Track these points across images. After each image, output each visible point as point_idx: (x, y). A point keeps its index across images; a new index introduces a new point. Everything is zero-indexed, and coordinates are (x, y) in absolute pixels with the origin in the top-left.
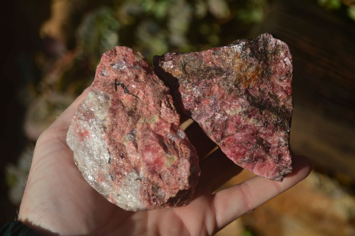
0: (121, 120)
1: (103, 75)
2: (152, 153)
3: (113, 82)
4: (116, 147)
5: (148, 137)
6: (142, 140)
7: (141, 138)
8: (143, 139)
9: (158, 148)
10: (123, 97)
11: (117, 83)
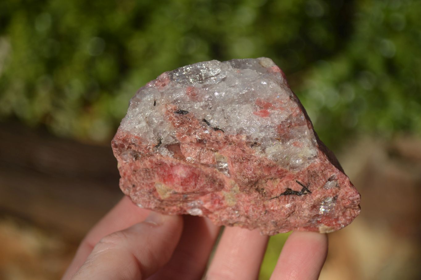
0: (251, 170)
1: (330, 180)
2: (183, 178)
3: (309, 188)
4: (217, 142)
5: (209, 184)
6: (210, 175)
7: (213, 175)
8: (210, 177)
9: (186, 188)
10: (284, 184)
11: (306, 192)
